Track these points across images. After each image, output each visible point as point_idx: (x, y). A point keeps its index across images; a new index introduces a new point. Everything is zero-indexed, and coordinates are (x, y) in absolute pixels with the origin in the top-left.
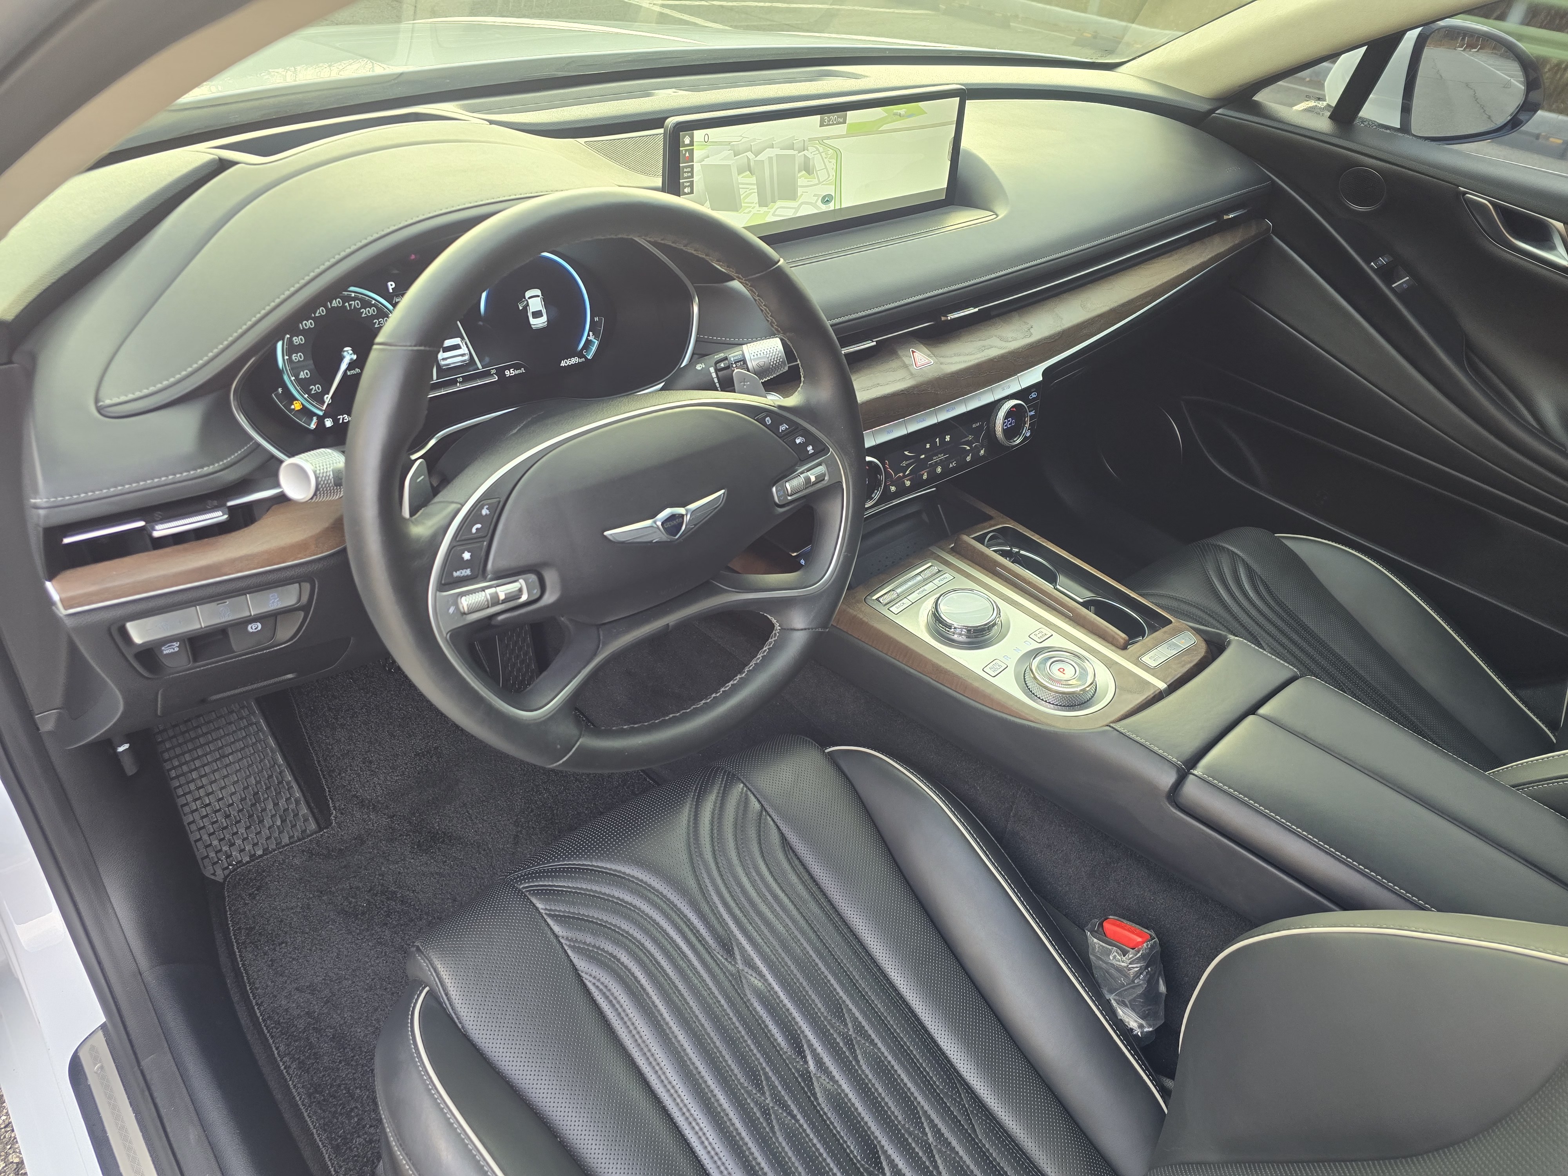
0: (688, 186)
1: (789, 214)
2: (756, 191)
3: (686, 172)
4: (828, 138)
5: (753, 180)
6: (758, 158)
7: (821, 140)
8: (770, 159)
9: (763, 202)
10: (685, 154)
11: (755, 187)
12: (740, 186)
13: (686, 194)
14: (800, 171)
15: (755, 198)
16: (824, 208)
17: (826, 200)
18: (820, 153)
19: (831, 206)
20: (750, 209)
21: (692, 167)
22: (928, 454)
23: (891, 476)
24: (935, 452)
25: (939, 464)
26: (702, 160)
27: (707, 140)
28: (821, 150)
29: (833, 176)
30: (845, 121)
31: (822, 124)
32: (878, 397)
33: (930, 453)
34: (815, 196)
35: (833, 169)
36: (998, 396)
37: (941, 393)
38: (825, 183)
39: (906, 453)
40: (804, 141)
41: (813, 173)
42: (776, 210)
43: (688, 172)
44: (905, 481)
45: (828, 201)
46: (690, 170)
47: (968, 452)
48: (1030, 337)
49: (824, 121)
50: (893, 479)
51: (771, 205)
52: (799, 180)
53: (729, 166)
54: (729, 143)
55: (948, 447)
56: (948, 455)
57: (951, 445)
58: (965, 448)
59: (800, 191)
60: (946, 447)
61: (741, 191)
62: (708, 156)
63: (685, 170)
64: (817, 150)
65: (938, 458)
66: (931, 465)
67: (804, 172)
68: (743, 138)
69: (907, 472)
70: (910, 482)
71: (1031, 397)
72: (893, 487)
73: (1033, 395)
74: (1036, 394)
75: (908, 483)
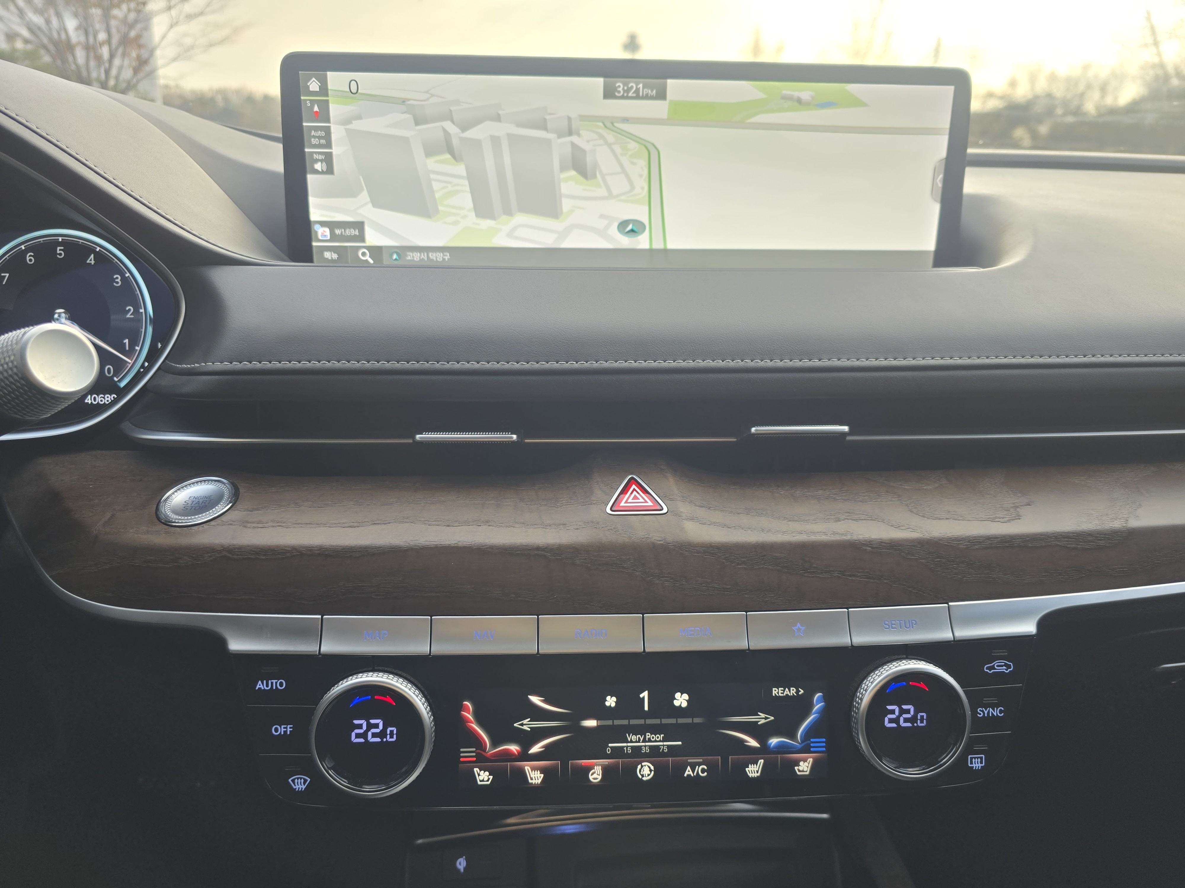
0: (322, 161)
1: (548, 241)
2: (468, 188)
3: (314, 137)
4: (626, 120)
6: (470, 134)
7: (609, 123)
8: (495, 140)
9: (483, 209)
10: (312, 107)
11: (466, 182)
12: (432, 176)
13: (316, 172)
14: (563, 169)
15: (466, 200)
16: (624, 242)
18: (610, 146)
19: (642, 242)
20: (458, 219)
21: (328, 130)
22: (609, 722)
23: (478, 743)
24: (633, 722)
25: (646, 757)
26: (346, 122)
27: (354, 90)
28: (610, 137)
29: (643, 188)
30: (662, 95)
31: (609, 93)
32: (460, 544)
33: (617, 722)
34: (602, 216)
35: (641, 176)
36: (861, 639)
37: (667, 584)
38: (623, 198)
39: (535, 700)
40: (569, 119)
41: (595, 177)
42: (515, 229)
43: (320, 138)
44: (526, 768)
45: (632, 231)
46: (323, 134)
47: (753, 755)
48: (1009, 521)
49: (615, 89)
50: (485, 750)
51: (504, 217)
52: (563, 186)
53: (406, 140)
54: (403, 101)
55: (681, 721)
56: (680, 743)
57: (689, 721)
58: (743, 741)
59: (566, 205)
60: (673, 721)
61: (436, 186)
62: (359, 117)
63: (313, 133)
64: (601, 137)
65: (644, 741)
66: (618, 753)
67: (573, 173)
68: (433, 95)
69: (536, 749)
70: (542, 775)
71: (990, 668)
72: (483, 772)
73: (1000, 667)
74: (1009, 667)
75: (536, 777)
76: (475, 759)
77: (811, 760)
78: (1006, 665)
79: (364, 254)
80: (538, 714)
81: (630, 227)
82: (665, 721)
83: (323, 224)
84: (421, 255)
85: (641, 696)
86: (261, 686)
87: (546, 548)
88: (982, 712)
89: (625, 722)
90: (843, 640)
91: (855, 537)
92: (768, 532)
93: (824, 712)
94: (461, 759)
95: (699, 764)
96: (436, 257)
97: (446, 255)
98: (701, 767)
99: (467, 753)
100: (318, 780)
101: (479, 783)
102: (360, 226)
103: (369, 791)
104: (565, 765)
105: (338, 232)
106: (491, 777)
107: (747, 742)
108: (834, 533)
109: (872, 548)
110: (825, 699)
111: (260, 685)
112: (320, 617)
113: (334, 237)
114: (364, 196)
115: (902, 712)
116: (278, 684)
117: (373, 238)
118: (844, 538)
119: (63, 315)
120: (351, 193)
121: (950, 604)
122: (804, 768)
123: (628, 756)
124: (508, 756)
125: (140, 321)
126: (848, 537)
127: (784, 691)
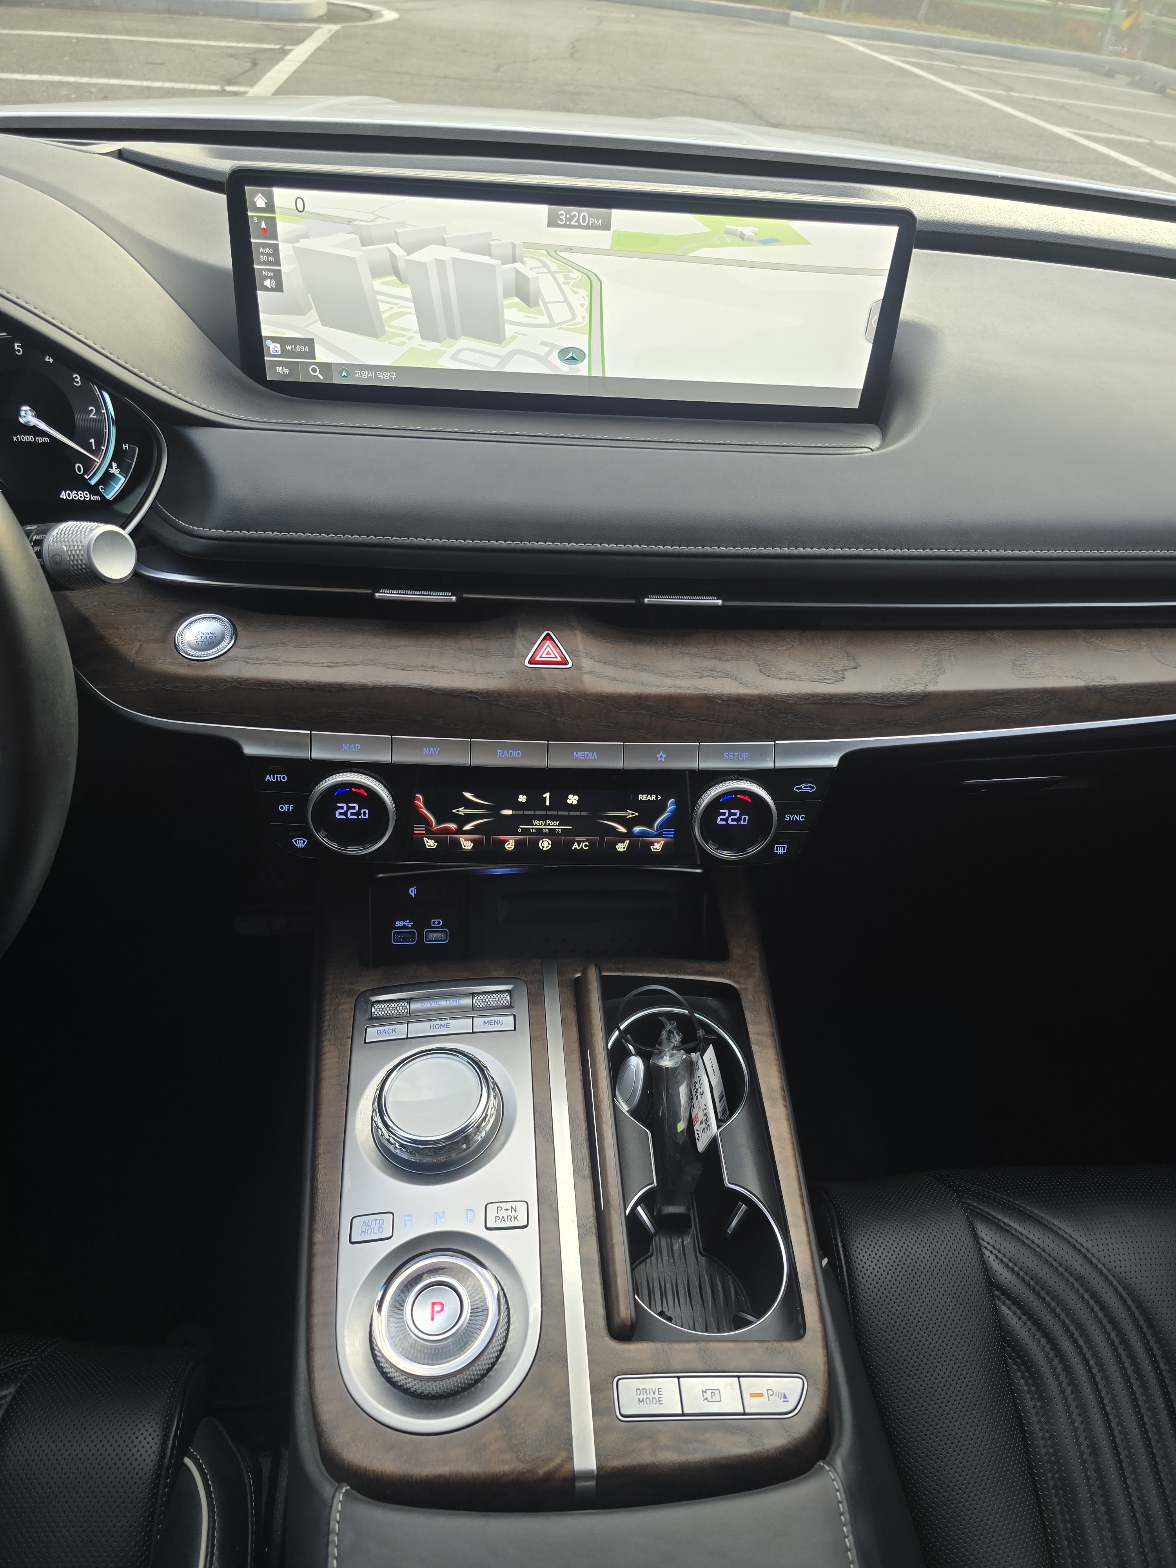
0: (271, 278)
1: (491, 365)
2: (413, 311)
3: (263, 254)
4: (569, 249)
5: (407, 292)
6: (415, 257)
7: (553, 251)
8: (440, 263)
9: (428, 331)
10: (259, 223)
11: (412, 305)
12: (379, 297)
13: (266, 289)
14: (506, 296)
15: (411, 321)
16: (565, 369)
17: (571, 356)
18: (552, 274)
19: (582, 369)
20: (404, 339)
21: (276, 248)
22: (521, 812)
23: (427, 822)
24: (537, 813)
25: (546, 835)
26: (293, 240)
27: (300, 207)
28: (554, 267)
29: (584, 317)
30: (606, 226)
31: (553, 222)
32: (412, 686)
33: (526, 812)
34: (543, 343)
35: (582, 305)
36: (706, 764)
37: (566, 721)
38: (564, 326)
39: (468, 795)
40: (514, 245)
41: (538, 305)
42: (459, 351)
43: (268, 255)
44: (461, 839)
45: (573, 358)
46: (271, 251)
47: (622, 837)
48: (833, 683)
49: (558, 217)
50: (432, 827)
51: (448, 340)
52: (506, 311)
53: (352, 260)
54: (350, 222)
55: (572, 813)
56: (571, 827)
57: (578, 813)
58: (615, 828)
59: (509, 330)
60: (566, 813)
61: (383, 307)
62: (306, 236)
63: (261, 250)
64: (545, 265)
65: (545, 825)
66: (526, 832)
67: (516, 300)
68: (379, 217)
69: (468, 827)
70: (472, 844)
71: (798, 789)
72: (430, 840)
73: (806, 787)
74: (813, 788)
75: (467, 845)
76: (424, 832)
77: (663, 842)
78: (811, 787)
79: (314, 370)
80: (469, 804)
81: (570, 355)
82: (560, 813)
83: (275, 339)
84: (369, 374)
85: (544, 796)
86: (270, 779)
87: (477, 692)
88: (788, 817)
89: (532, 813)
90: (693, 765)
91: (710, 692)
92: (646, 685)
93: (674, 812)
94: (415, 832)
95: (583, 842)
96: (383, 376)
97: (393, 375)
98: (584, 844)
99: (419, 829)
100: (313, 841)
101: (427, 847)
102: (310, 342)
103: (352, 850)
104: (488, 839)
105: (288, 348)
106: (436, 844)
107: (618, 829)
108: (696, 688)
109: (722, 701)
110: (676, 803)
111: (268, 778)
112: (309, 732)
113: (284, 353)
114: (313, 314)
115: (731, 814)
116: (282, 778)
117: (322, 355)
118: (702, 692)
119: (29, 412)
120: (299, 310)
121: (776, 742)
122: (657, 847)
123: (533, 834)
124: (448, 831)
125: (102, 421)
126: (706, 692)
127: (647, 796)
